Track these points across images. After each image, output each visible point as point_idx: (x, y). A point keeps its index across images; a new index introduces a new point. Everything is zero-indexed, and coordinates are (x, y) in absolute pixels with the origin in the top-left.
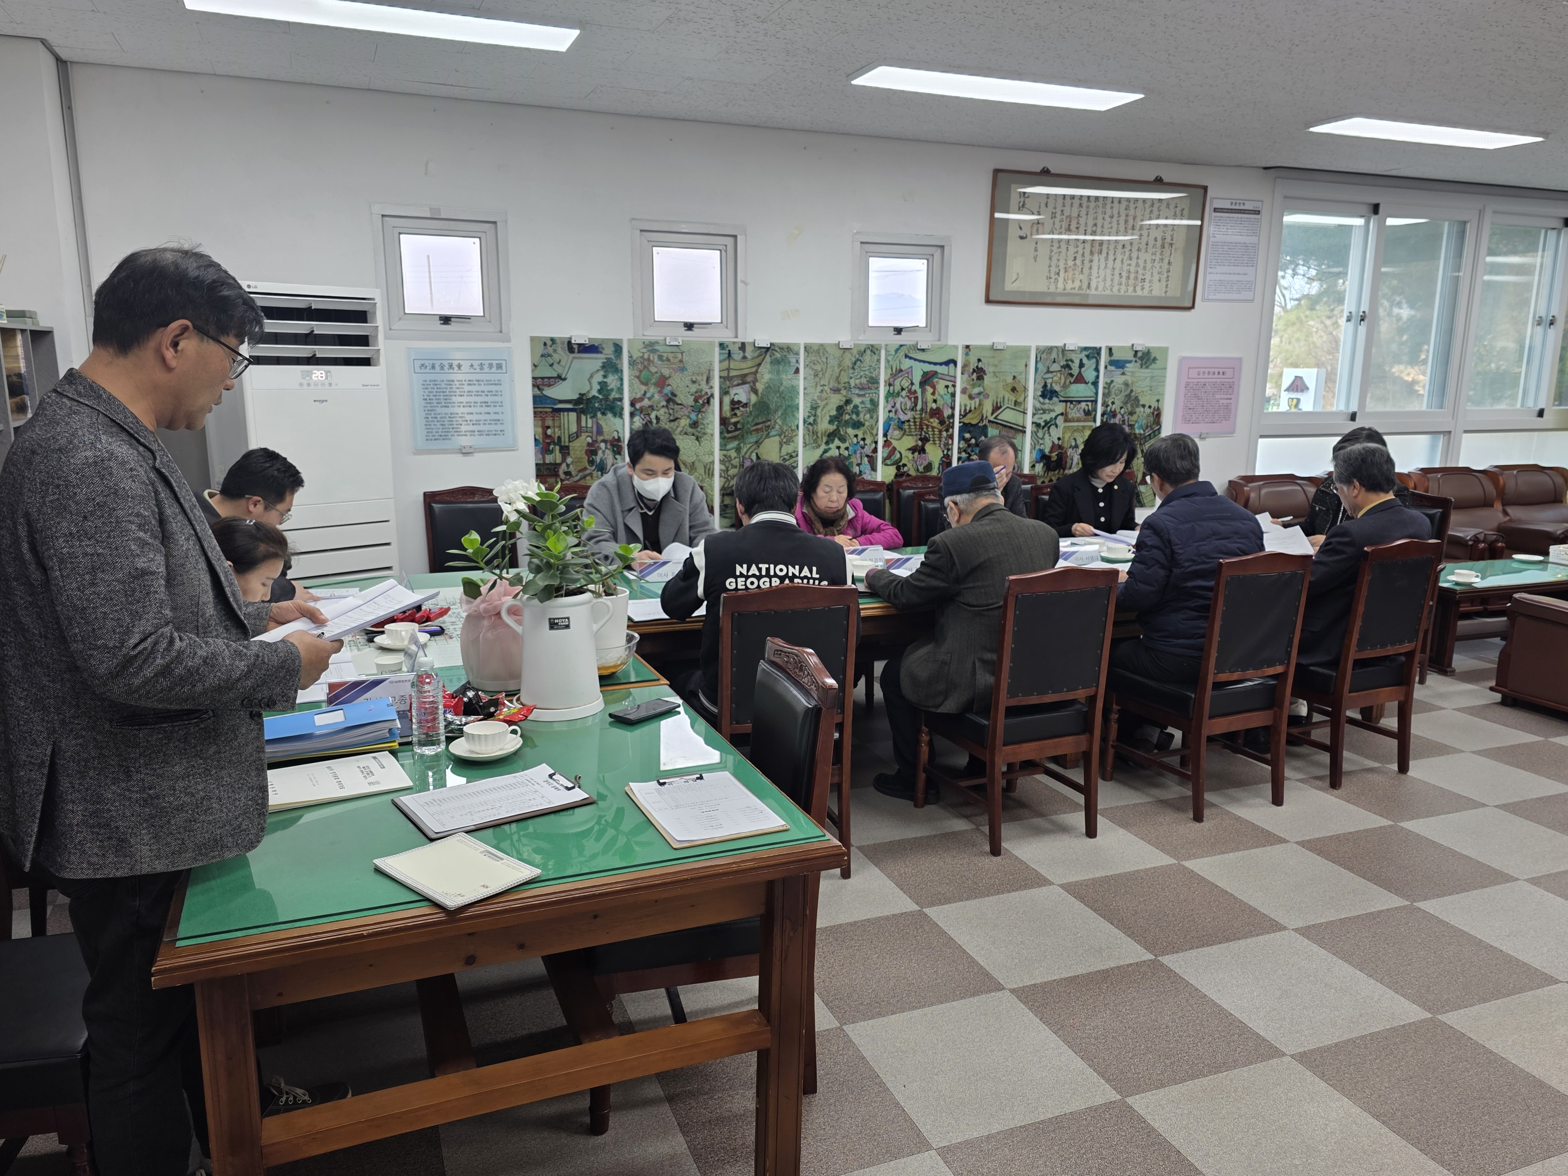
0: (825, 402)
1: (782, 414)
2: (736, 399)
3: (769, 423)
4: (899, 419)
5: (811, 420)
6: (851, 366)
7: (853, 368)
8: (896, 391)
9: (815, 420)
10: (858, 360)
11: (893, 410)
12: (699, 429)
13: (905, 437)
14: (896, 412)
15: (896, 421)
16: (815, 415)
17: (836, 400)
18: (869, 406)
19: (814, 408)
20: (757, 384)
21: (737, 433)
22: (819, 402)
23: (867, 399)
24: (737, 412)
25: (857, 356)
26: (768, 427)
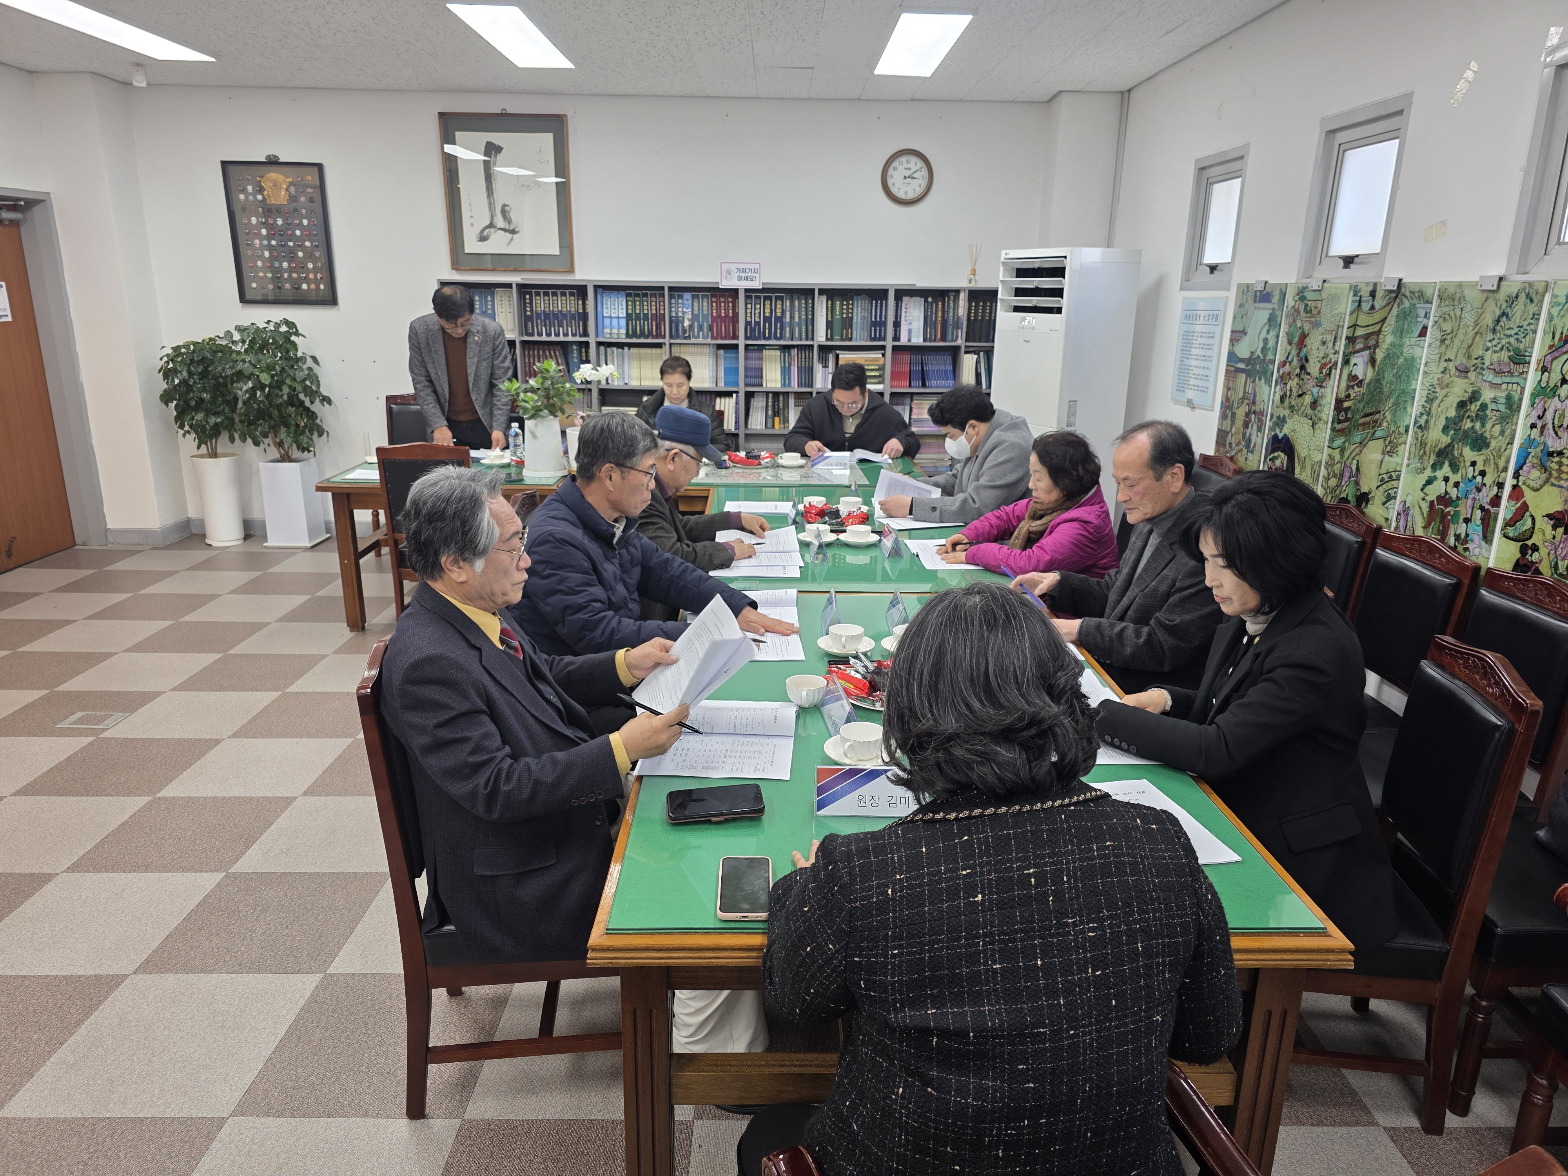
0: (1444, 392)
1: (1394, 405)
2: (1353, 373)
3: (1377, 416)
4: (1545, 444)
5: (1422, 421)
6: (1491, 326)
7: (1494, 331)
8: (1552, 385)
9: (1427, 422)
10: (1504, 314)
11: (1539, 426)
12: (1316, 412)
13: (1547, 488)
14: (1543, 427)
15: (1539, 450)
16: (1429, 414)
17: (1460, 389)
18: (1502, 408)
19: (1430, 400)
20: (1378, 350)
21: (1347, 424)
22: (1438, 390)
23: (1502, 395)
24: (1351, 392)
25: (1504, 305)
26: (1376, 422)
